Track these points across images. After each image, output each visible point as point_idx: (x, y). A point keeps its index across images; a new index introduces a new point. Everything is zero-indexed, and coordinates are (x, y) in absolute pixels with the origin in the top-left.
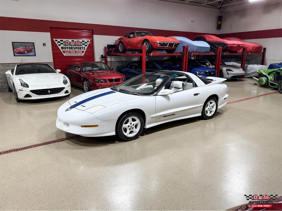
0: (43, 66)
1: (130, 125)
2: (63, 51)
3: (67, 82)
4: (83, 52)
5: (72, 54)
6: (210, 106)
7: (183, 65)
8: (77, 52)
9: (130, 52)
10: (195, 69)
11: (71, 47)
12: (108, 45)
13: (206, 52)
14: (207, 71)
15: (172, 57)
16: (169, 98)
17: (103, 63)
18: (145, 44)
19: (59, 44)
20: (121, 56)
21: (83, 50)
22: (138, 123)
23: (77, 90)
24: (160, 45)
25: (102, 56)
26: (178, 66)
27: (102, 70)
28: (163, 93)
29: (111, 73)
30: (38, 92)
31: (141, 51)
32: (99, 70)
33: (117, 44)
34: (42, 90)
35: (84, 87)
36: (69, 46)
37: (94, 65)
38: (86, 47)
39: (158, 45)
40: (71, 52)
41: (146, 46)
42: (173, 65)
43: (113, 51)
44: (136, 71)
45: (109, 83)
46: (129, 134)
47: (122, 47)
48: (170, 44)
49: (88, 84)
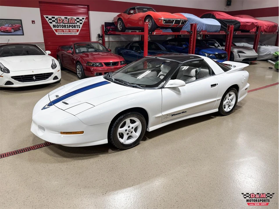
0: (31, 47)
1: (128, 129)
2: (54, 29)
3: (56, 66)
4: (78, 30)
5: (66, 33)
6: (229, 99)
7: (190, 46)
8: (71, 31)
9: (130, 31)
10: (204, 50)
11: (64, 25)
12: (105, 23)
13: (216, 32)
14: (217, 53)
15: (176, 37)
16: (179, 91)
17: (100, 44)
18: (147, 21)
19: (51, 21)
20: (120, 35)
21: (78, 29)
22: (139, 125)
23: (70, 75)
24: (164, 22)
25: (99, 35)
26: (184, 46)
27: (98, 51)
28: (172, 85)
29: (107, 55)
30: (20, 78)
31: (142, 30)
32: (94, 51)
33: (116, 22)
34: (25, 76)
35: (77, 72)
36: (61, 24)
37: (89, 46)
38: (81, 26)
39: (163, 23)
40: (65, 31)
41: (149, 24)
42: (178, 46)
43: (111, 29)
44: (137, 53)
45: (106, 68)
46: (127, 140)
47: (121, 25)
48: (176, 20)
49: (81, 69)
